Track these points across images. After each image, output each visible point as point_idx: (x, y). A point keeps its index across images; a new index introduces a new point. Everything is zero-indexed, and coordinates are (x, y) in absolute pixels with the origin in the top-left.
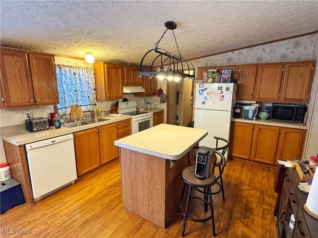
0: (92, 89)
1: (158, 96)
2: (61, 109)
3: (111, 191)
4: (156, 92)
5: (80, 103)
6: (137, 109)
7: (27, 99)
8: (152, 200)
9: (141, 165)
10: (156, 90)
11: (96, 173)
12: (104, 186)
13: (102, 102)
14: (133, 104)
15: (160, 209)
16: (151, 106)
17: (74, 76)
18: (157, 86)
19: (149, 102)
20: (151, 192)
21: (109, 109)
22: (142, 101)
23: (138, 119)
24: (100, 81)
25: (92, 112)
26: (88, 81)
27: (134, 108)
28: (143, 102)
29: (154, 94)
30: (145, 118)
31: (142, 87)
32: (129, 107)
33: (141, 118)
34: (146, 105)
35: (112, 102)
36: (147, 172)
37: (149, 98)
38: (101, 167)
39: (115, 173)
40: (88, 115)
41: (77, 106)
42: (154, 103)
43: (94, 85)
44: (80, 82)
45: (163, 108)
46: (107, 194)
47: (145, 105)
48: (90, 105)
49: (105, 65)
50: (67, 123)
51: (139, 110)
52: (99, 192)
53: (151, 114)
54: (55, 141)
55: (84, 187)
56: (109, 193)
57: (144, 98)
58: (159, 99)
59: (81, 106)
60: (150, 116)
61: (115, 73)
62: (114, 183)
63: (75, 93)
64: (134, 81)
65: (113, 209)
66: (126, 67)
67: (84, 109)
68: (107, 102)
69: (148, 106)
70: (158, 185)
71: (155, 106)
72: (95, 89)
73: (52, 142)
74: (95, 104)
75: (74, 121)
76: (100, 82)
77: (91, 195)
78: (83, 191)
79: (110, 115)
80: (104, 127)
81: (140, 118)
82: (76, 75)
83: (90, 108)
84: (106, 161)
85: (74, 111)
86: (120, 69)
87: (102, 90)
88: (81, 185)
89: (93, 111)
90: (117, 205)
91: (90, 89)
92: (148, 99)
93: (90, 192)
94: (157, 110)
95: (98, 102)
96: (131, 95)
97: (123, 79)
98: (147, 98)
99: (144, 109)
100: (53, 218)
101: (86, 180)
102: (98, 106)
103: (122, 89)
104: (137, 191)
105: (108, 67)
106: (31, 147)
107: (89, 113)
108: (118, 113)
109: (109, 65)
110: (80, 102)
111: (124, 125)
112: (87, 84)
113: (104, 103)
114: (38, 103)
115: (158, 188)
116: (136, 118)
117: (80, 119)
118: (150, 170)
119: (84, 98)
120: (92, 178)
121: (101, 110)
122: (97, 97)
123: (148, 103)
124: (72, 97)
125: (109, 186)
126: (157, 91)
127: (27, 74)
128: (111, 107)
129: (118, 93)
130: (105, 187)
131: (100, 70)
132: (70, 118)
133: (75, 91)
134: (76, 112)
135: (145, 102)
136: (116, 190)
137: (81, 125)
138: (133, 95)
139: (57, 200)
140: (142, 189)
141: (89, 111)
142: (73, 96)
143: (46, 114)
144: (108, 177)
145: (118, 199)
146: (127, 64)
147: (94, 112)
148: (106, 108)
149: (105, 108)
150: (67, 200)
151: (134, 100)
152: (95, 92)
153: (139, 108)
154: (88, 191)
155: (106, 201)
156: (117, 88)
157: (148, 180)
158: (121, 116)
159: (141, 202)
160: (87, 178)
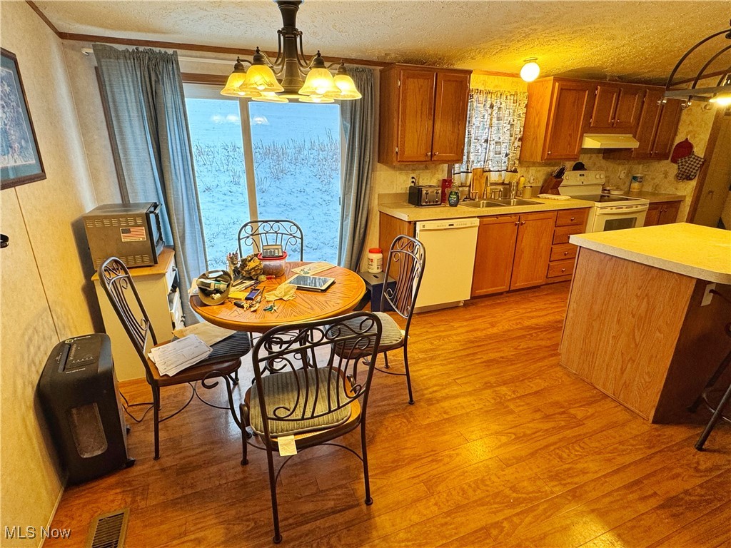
0: (516, 139)
1: (674, 161)
2: (459, 173)
3: (531, 335)
4: (670, 152)
5: (490, 166)
6: (604, 190)
7: (423, 152)
8: (634, 361)
9: (625, 289)
10: (672, 145)
11: (499, 301)
12: (517, 324)
13: (528, 166)
14: (598, 177)
15: (650, 382)
16: (643, 186)
17: (490, 111)
18: (675, 134)
19: (639, 175)
20: (637, 345)
21: (540, 184)
22: (621, 172)
23: (608, 211)
24: (537, 120)
25: (508, 186)
26: (512, 121)
27: (597, 187)
28: (622, 176)
29: (662, 156)
30: (624, 210)
31: (632, 135)
32: (584, 183)
33: (615, 211)
34: (628, 184)
35: (549, 169)
36: (635, 303)
37: (641, 166)
38: (508, 294)
39: (536, 310)
40: (500, 191)
41: (484, 172)
42: (653, 179)
43: (522, 129)
44: (498, 124)
45: (680, 193)
46: (524, 336)
47: (625, 183)
48: (506, 170)
49: (557, 84)
50: (464, 201)
51: (609, 193)
52: (509, 330)
53: (642, 205)
54: (453, 225)
55: (481, 317)
56: (529, 336)
57: (627, 166)
58: (673, 169)
59: (490, 171)
60: (640, 208)
61: (575, 102)
62: (537, 325)
63: (484, 145)
64: (614, 118)
65: (537, 361)
66: (603, 85)
67: (494, 177)
68: (539, 168)
69: (636, 185)
70: (658, 334)
71: (656, 187)
72: (520, 139)
73: (450, 225)
74: (515, 171)
75: (474, 200)
76: (536, 123)
77: (495, 330)
78: (480, 320)
79: (540, 195)
80: (530, 217)
81: (612, 209)
82: (494, 108)
83: (506, 177)
84: (519, 284)
85: (477, 179)
86: (587, 92)
87: (536, 140)
88: (474, 312)
89: (510, 184)
90: (544, 358)
91: (513, 138)
92: (639, 170)
93: (493, 325)
94: (661, 197)
95: (521, 167)
96: (594, 156)
97: (589, 115)
98: (636, 166)
99: (621, 193)
100: (440, 340)
101: (482, 307)
102: (519, 175)
103: (582, 137)
104: (600, 340)
105: (561, 89)
106: (424, 226)
107: (501, 188)
108: (559, 194)
109: (565, 83)
110: (490, 163)
111: (572, 220)
112: (509, 127)
113: (532, 170)
114: (435, 158)
115: (657, 339)
116: (602, 208)
117: (485, 198)
118: (645, 300)
119: (498, 155)
120: (492, 306)
121: (524, 184)
122: (523, 155)
123: (635, 178)
124: (478, 152)
125: (528, 326)
126: (674, 147)
127: (430, 108)
128: (545, 181)
129: (570, 147)
130: (519, 326)
131: (541, 97)
132: (467, 193)
133: (486, 141)
134: (480, 182)
135: (627, 176)
136: (541, 336)
137: (486, 207)
138: (601, 155)
139: (442, 321)
140: (614, 337)
141: (503, 184)
142: (480, 151)
143: (436, 181)
144: (523, 314)
145: (547, 349)
146: (605, 77)
147: (510, 187)
148: (534, 180)
149: (532, 181)
150: (456, 324)
151: (600, 168)
152: (520, 144)
153: (608, 188)
154: (489, 323)
155: (523, 345)
156: (570, 135)
157: (633, 320)
158: (566, 200)
159: (604, 361)
160: (483, 305)
